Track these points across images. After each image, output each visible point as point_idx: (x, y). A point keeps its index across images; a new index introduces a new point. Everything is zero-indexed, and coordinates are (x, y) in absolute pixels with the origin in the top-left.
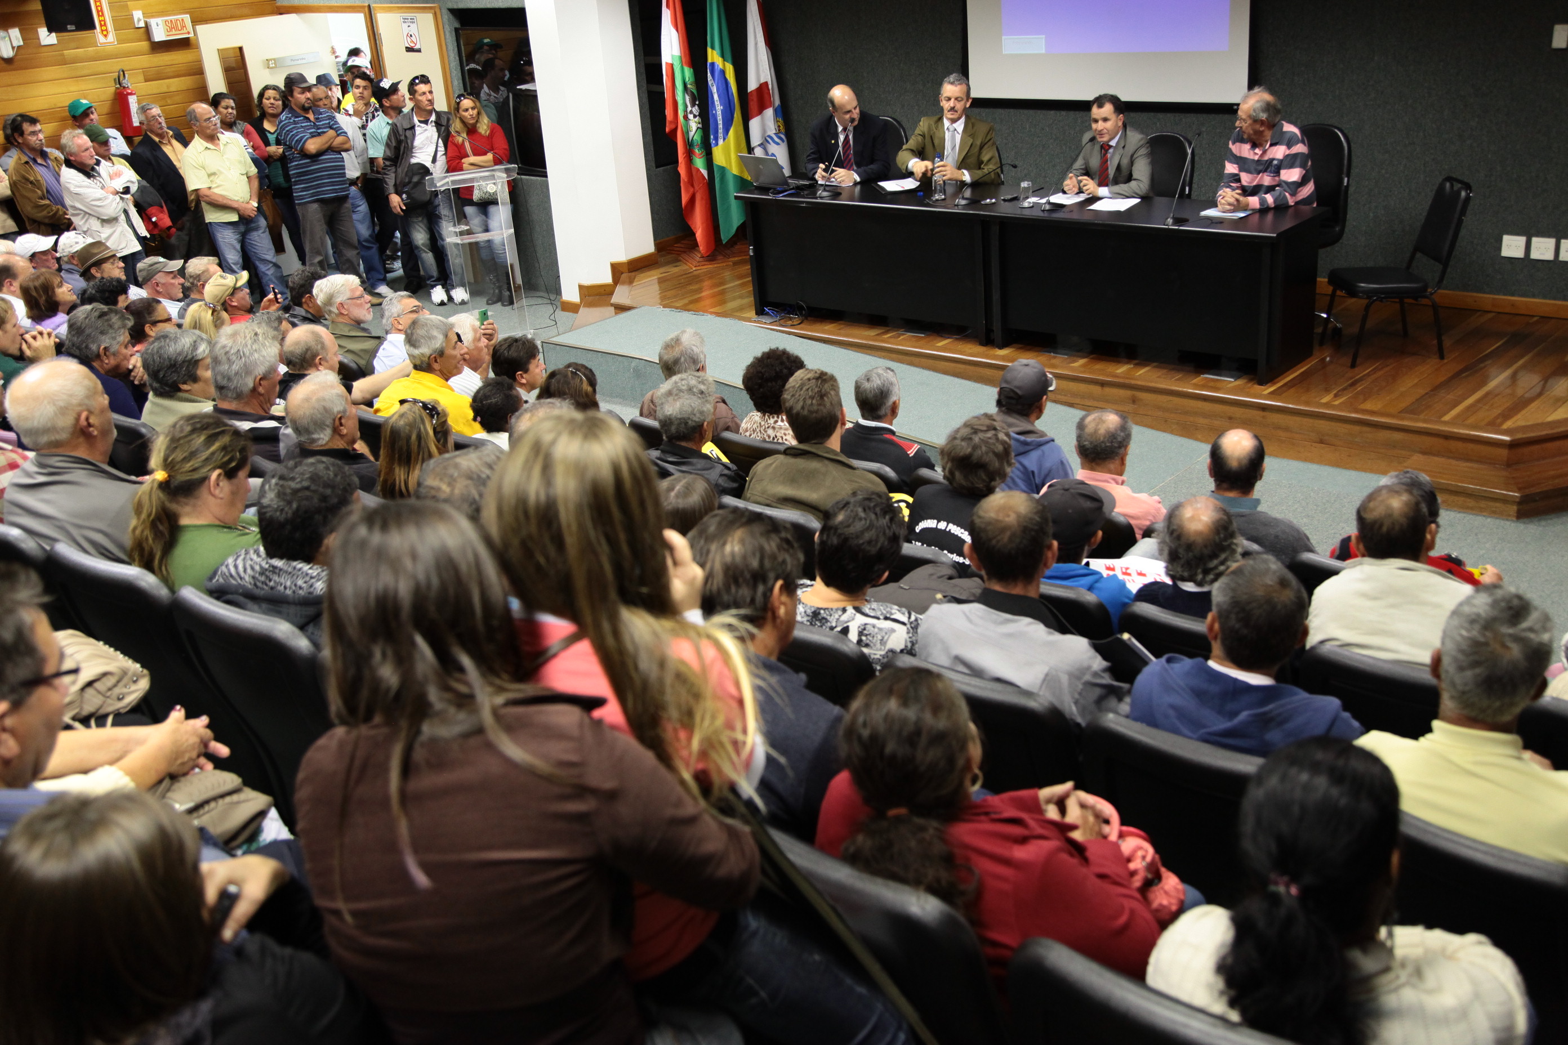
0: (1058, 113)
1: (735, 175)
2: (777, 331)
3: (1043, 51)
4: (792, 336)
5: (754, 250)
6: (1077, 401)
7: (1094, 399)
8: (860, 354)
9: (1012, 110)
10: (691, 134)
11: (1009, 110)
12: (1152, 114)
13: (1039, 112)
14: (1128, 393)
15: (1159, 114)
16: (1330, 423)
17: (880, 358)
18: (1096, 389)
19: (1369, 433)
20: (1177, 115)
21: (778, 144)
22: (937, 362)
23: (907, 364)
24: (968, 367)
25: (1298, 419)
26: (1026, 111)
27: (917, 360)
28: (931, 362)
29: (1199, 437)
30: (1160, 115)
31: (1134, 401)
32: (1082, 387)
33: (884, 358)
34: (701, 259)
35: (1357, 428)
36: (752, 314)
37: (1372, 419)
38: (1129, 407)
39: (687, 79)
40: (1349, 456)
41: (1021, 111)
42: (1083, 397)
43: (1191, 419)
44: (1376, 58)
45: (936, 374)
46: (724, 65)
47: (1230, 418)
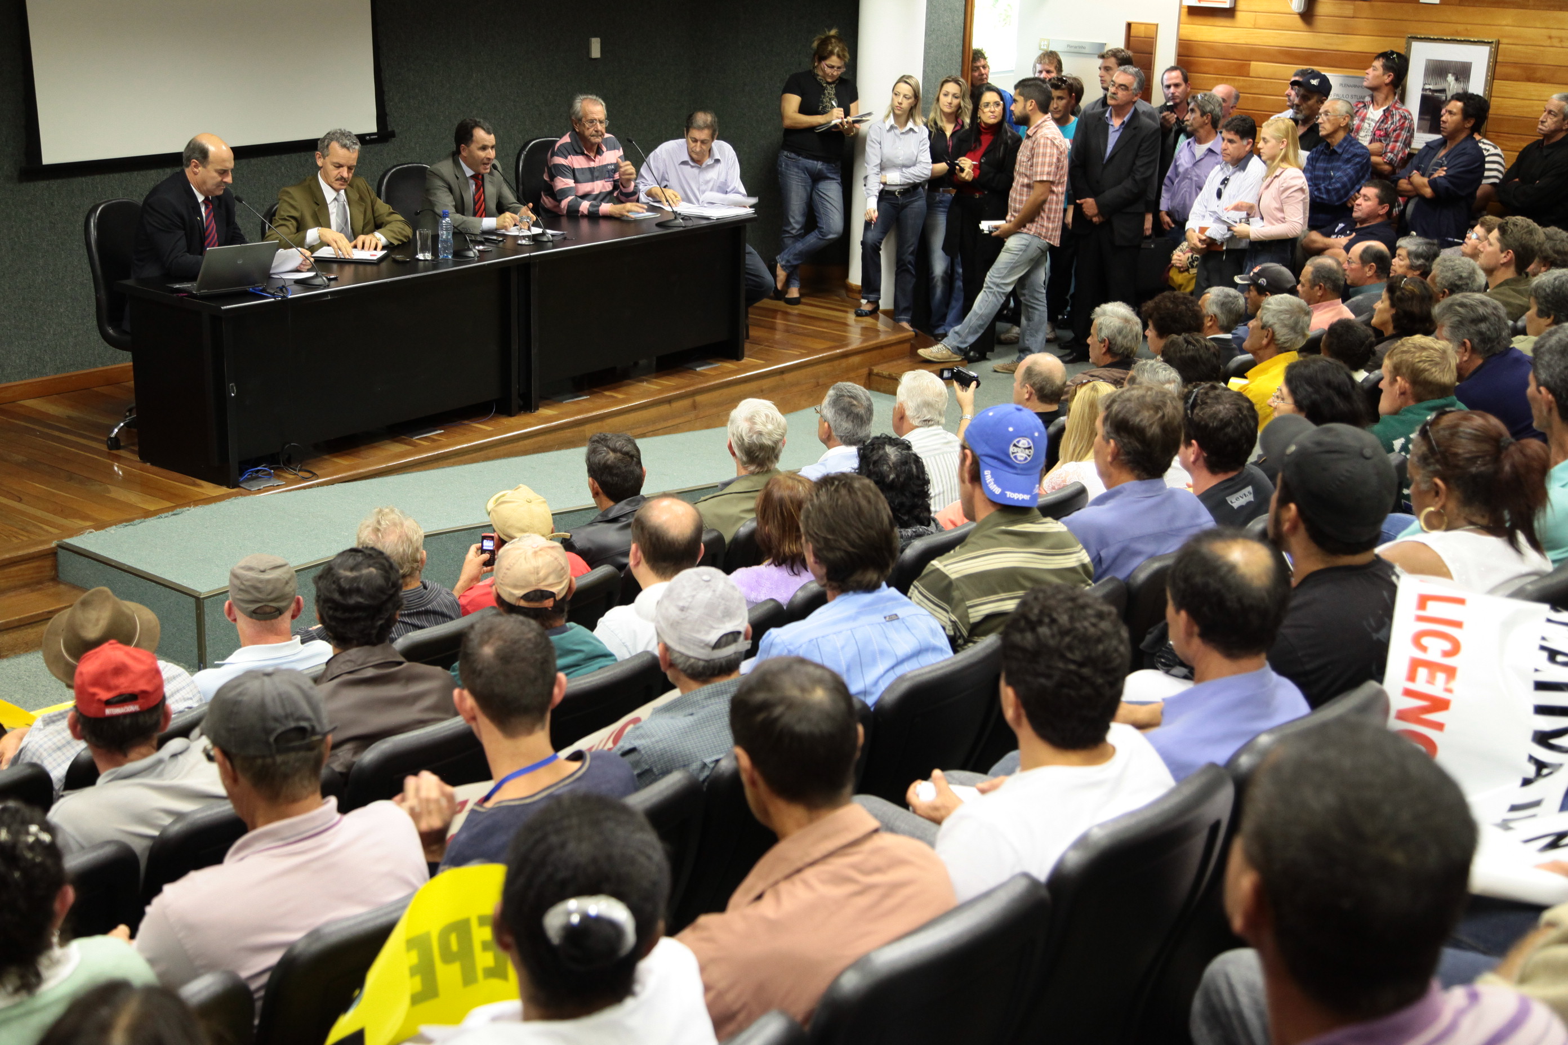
32: (653, 412)
38: (692, 415)
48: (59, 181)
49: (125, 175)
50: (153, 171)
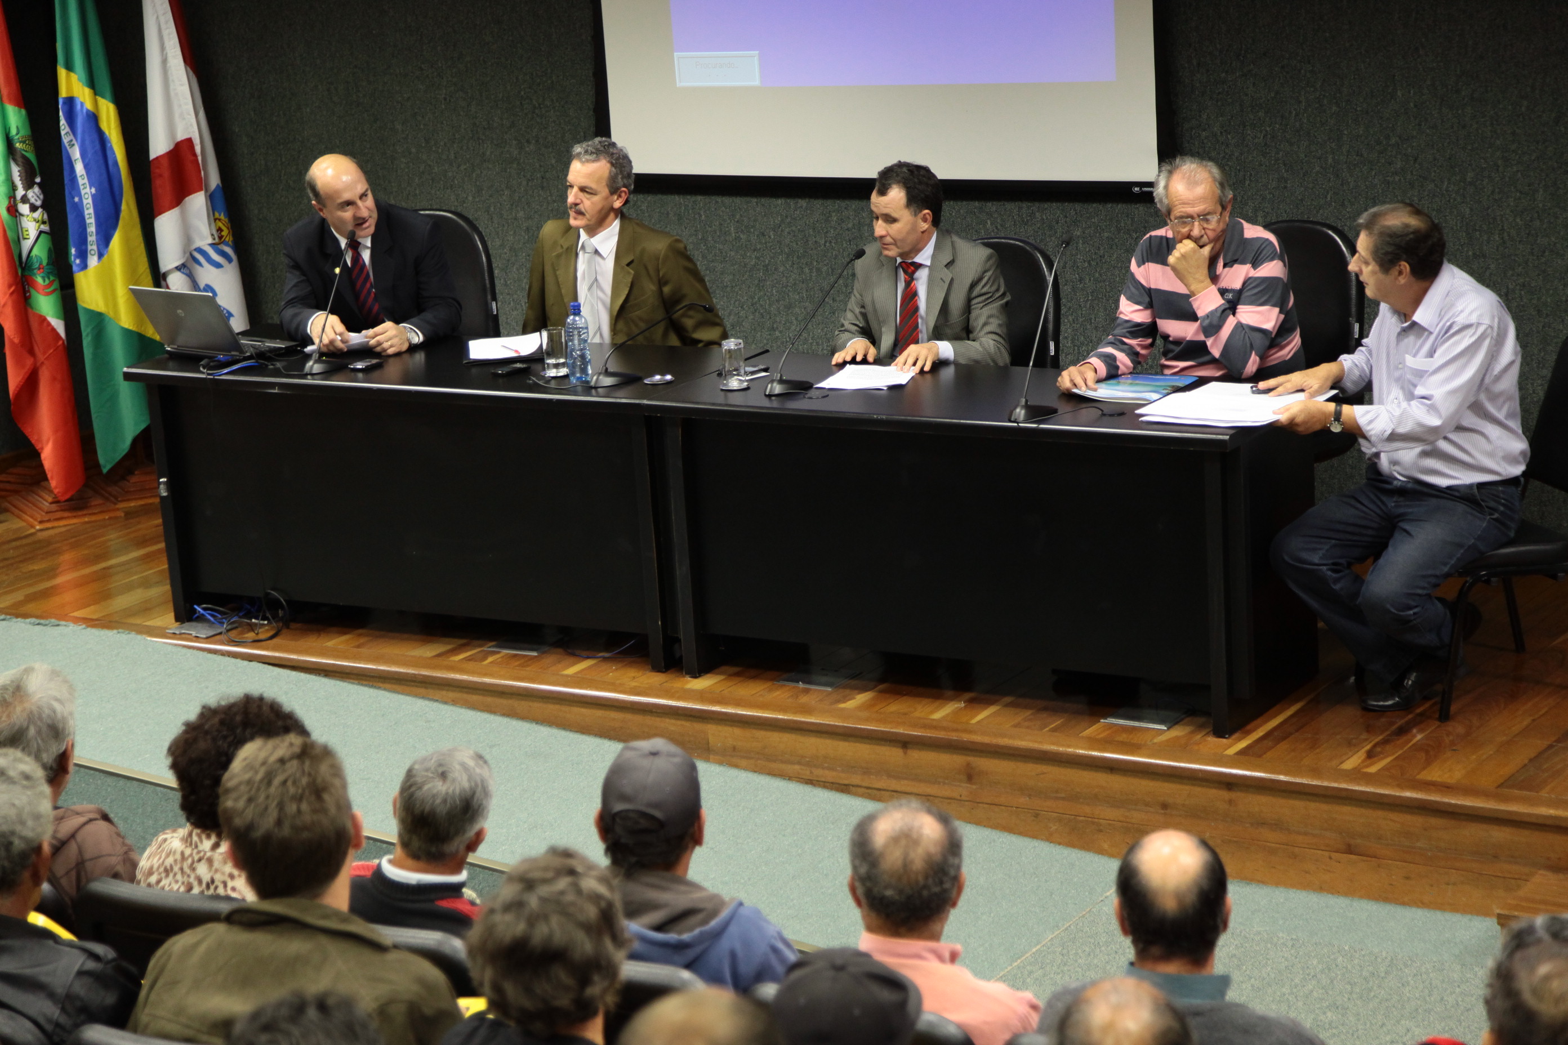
0: (792, 202)
1: (127, 332)
2: (223, 653)
3: (757, 82)
4: (255, 665)
5: (169, 485)
6: (856, 779)
7: (890, 774)
8: (401, 698)
9: (699, 198)
10: (26, 245)
11: (693, 198)
12: (977, 204)
13: (754, 200)
14: (958, 760)
15: (989, 204)
16: (1363, 811)
17: (446, 703)
18: (893, 755)
19: (1446, 833)
20: (1024, 205)
21: (218, 265)
22: (565, 708)
23: (504, 715)
24: (629, 716)
25: (1299, 804)
26: (727, 200)
27: (521, 705)
28: (552, 708)
29: (1106, 846)
30: (991, 206)
31: (970, 775)
32: (863, 751)
33: (454, 702)
34: (54, 507)
35: (1415, 821)
36: (167, 619)
37: (1446, 800)
38: (963, 790)
39: (13, 131)
40: (1407, 878)
41: (719, 199)
42: (866, 771)
43: (1087, 810)
44: (1399, 93)
45: (563, 733)
46: (96, 103)
47: (1165, 806)
48: (650, 198)
49: (738, 201)
50: (780, 201)
